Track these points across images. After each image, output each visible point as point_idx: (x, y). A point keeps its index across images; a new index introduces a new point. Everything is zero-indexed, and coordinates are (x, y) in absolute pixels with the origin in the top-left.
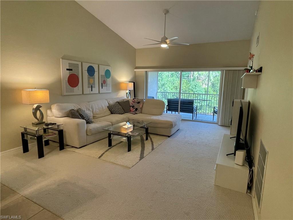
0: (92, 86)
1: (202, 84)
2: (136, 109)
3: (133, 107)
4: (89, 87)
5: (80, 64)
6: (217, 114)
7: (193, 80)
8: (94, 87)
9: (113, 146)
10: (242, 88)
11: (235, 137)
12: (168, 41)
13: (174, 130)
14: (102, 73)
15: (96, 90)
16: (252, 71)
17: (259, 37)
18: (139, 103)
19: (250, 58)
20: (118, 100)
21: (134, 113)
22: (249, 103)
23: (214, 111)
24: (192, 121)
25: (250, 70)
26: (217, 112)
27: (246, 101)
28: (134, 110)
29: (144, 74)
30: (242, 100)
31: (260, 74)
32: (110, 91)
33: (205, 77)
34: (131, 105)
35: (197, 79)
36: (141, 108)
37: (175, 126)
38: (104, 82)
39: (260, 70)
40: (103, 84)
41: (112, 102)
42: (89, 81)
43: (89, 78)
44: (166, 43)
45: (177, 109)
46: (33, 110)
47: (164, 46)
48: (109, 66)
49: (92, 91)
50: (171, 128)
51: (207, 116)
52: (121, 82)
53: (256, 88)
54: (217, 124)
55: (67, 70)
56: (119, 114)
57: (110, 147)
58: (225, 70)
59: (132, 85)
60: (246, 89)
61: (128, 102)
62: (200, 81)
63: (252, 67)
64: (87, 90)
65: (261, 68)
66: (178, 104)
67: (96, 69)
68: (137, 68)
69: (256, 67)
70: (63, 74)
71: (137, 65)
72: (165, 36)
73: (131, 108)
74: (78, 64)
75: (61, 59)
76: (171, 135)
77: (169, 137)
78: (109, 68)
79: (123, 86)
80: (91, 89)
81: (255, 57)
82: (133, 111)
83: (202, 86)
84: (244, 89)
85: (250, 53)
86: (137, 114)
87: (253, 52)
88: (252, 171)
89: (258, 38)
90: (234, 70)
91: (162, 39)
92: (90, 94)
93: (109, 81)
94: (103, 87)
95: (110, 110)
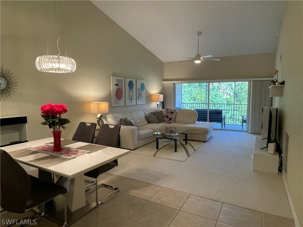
0: (131, 98)
1: (223, 94)
2: (170, 119)
3: (167, 117)
4: (129, 99)
5: (123, 79)
6: (246, 123)
7: (213, 90)
8: (133, 100)
9: (160, 149)
10: (270, 96)
11: (266, 138)
12: (201, 58)
13: (208, 136)
14: (139, 86)
15: (134, 102)
16: (277, 84)
17: (281, 55)
18: (172, 113)
19: (275, 73)
20: (152, 111)
21: (168, 122)
22: (277, 109)
23: (243, 120)
24: (222, 130)
25: (276, 83)
26: (246, 120)
27: (274, 108)
28: (169, 119)
29: (172, 85)
30: (271, 107)
31: (283, 86)
32: (144, 103)
33: (226, 86)
34: (165, 115)
35: (217, 89)
36: (175, 118)
37: (210, 132)
38: (140, 94)
39: (283, 83)
40: (139, 97)
41: (147, 113)
42: (129, 93)
43: (129, 91)
44: (200, 59)
45: (205, 119)
46: (97, 119)
47: (198, 62)
48: (143, 80)
49: (131, 103)
50: (206, 134)
51: (235, 126)
52: (152, 94)
53: (281, 96)
54: (247, 132)
55: (116, 85)
56: (155, 123)
57: (157, 150)
58: (252, 81)
59: (162, 96)
60: (274, 97)
61: (161, 112)
62: (220, 91)
63: (277, 80)
64: (128, 103)
65: (284, 81)
66: (207, 114)
67: (134, 84)
68: (164, 80)
69: (280, 81)
70: (113, 88)
71: (165, 78)
72: (199, 54)
73: (165, 118)
74: (122, 80)
75: (112, 76)
76: (207, 141)
77: (205, 142)
78: (144, 82)
79: (154, 98)
80: (130, 101)
81: (278, 72)
82: (167, 120)
83: (223, 95)
84: (272, 98)
85: (275, 69)
86: (171, 123)
87: (277, 69)
88: (281, 157)
89: (281, 57)
90: (261, 81)
91: (196, 56)
92: (130, 105)
93: (144, 93)
94: (139, 99)
95: (147, 120)
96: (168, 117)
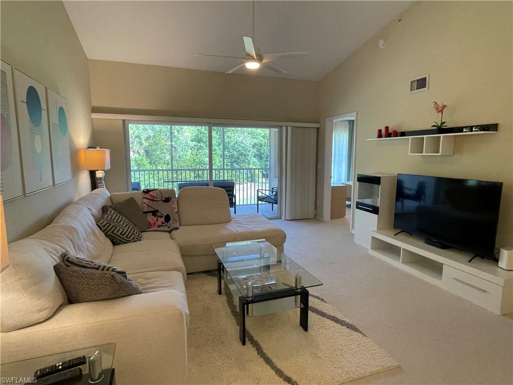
2: (168, 218)
3: (155, 213)
4: (34, 166)
18: (167, 200)
23: (258, 197)
28: (163, 220)
32: (70, 177)
34: (146, 210)
42: (33, 141)
43: (31, 132)
53: (454, 154)
59: (108, 154)
61: (131, 201)
67: (43, 103)
68: (96, 110)
73: (151, 218)
74: (5, 74)
78: (63, 103)
82: (159, 223)
94: (58, 165)
96: (159, 214)
